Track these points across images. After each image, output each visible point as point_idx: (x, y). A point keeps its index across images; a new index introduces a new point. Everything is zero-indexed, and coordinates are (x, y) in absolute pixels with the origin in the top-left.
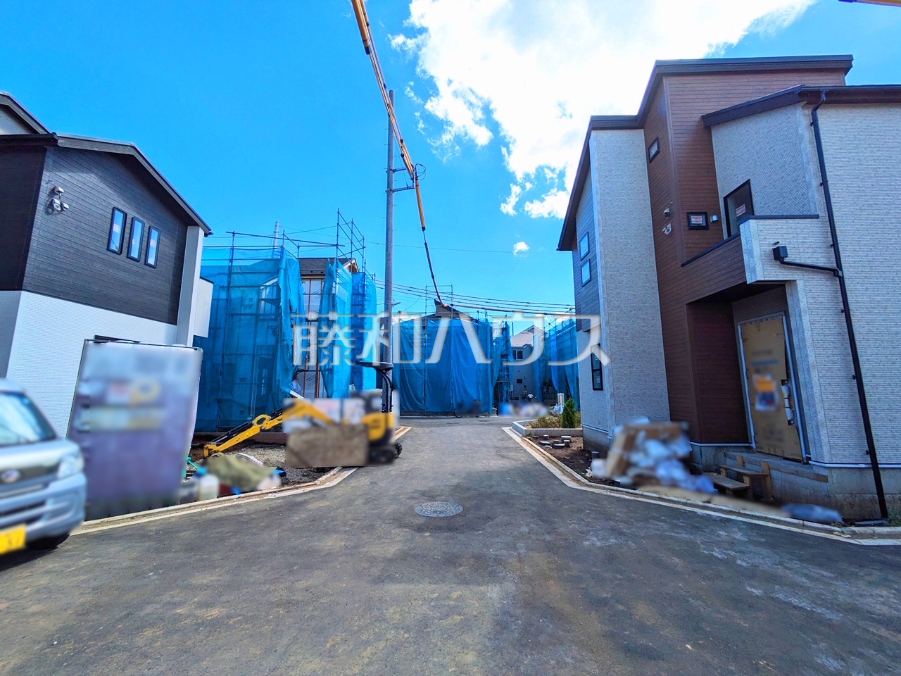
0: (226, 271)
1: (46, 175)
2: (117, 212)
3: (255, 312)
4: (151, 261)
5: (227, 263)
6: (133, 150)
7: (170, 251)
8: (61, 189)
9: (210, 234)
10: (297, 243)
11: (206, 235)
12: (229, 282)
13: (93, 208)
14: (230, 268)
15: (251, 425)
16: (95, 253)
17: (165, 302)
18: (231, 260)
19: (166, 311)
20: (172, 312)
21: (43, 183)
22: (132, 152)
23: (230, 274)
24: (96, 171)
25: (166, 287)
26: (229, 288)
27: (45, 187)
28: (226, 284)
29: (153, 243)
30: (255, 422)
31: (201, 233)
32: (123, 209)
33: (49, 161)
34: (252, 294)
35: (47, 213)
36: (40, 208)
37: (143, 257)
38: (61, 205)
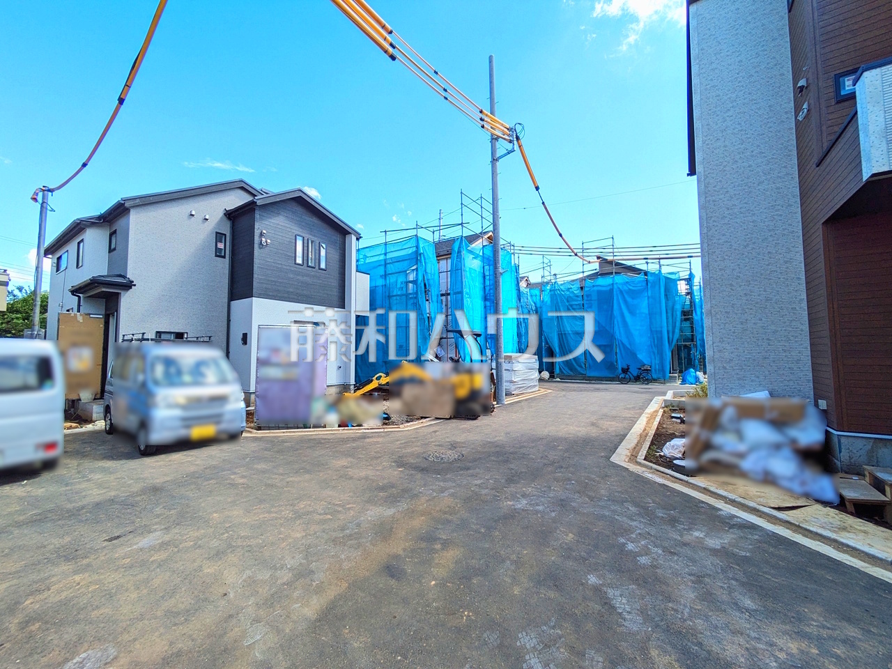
0: (383, 263)
1: (257, 225)
2: (298, 237)
3: (405, 293)
4: (323, 266)
5: (382, 257)
6: (300, 192)
7: (336, 256)
8: (264, 232)
9: (361, 237)
10: (431, 229)
11: (358, 239)
12: (385, 271)
13: (284, 238)
14: (385, 260)
15: (372, 381)
16: (288, 268)
17: (335, 292)
18: (385, 254)
19: (336, 299)
20: (341, 301)
21: (255, 231)
22: (300, 194)
23: (386, 264)
24: (282, 213)
25: (335, 283)
26: (385, 276)
27: (257, 233)
28: (383, 274)
29: (323, 252)
30: (374, 378)
31: (354, 238)
32: (301, 234)
33: (257, 216)
34: (401, 279)
35: (260, 248)
36: (256, 246)
37: (317, 264)
38: (266, 242)
